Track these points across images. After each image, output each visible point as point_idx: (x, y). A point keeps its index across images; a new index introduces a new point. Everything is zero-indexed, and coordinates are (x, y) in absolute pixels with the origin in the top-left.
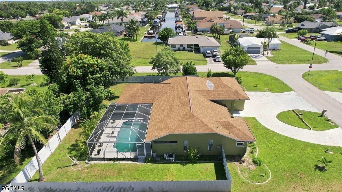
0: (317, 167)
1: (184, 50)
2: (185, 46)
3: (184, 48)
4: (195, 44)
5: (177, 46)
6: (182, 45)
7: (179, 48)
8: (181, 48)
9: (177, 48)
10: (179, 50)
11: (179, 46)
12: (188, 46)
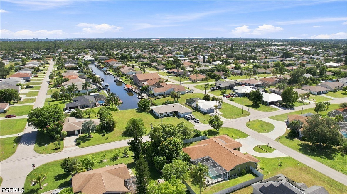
0: (279, 166)
1: (168, 116)
2: (169, 113)
3: (168, 115)
4: (174, 112)
5: (164, 114)
6: (166, 113)
7: (165, 115)
8: (166, 115)
9: (163, 115)
10: (165, 116)
11: (165, 114)
12: (171, 113)
